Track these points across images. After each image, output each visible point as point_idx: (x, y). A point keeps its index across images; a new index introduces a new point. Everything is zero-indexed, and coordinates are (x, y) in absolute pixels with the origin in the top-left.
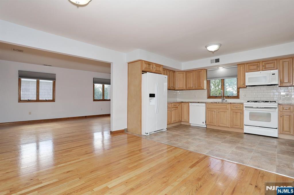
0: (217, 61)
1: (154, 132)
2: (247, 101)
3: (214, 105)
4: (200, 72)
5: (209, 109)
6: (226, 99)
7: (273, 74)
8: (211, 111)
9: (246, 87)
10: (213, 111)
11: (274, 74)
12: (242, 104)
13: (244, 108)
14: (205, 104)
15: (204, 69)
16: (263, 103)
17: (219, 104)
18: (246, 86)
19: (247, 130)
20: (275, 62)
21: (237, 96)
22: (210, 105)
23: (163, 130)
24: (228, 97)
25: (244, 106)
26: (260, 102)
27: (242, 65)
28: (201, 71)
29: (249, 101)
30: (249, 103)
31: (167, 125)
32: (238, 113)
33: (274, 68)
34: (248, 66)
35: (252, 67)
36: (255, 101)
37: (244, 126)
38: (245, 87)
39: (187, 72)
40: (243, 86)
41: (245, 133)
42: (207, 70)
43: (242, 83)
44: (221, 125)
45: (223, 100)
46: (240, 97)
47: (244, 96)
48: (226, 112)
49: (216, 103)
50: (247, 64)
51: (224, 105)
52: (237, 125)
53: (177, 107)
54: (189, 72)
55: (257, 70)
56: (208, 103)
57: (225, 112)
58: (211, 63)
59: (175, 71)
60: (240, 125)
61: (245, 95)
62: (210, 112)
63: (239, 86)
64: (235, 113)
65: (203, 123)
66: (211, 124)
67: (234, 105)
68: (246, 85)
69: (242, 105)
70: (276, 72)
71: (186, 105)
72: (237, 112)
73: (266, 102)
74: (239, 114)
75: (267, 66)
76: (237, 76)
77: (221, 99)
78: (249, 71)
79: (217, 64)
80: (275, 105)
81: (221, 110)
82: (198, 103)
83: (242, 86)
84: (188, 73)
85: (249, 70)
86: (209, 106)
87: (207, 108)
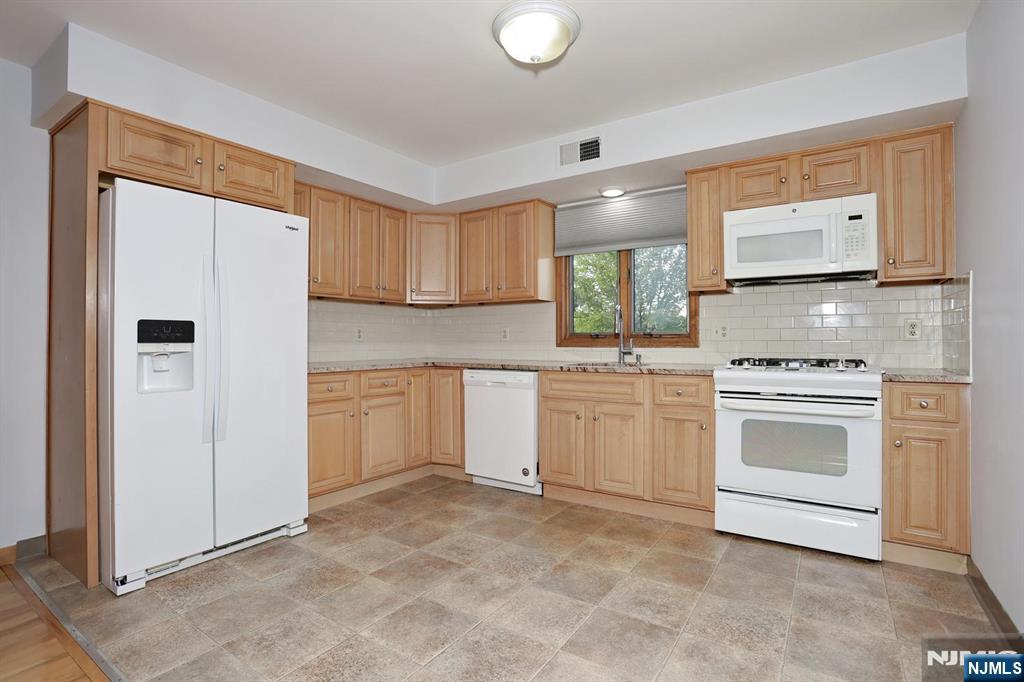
0: (590, 150)
1: (204, 553)
2: (733, 362)
3: (575, 382)
4: (516, 213)
5: (550, 404)
6: (637, 351)
7: (851, 218)
8: (560, 412)
9: (729, 290)
10: (568, 413)
11: (860, 217)
12: (708, 375)
13: (718, 396)
14: (532, 374)
15: (539, 200)
16: (809, 371)
17: (597, 378)
18: (730, 283)
19: (730, 515)
20: (859, 156)
21: (688, 336)
22: (556, 381)
23: (283, 532)
24: (650, 339)
25: (718, 387)
26: (791, 365)
27: (705, 174)
28: (525, 210)
29: (740, 362)
30: (739, 373)
31: (311, 497)
32: (687, 424)
33: (859, 189)
34: (733, 175)
35: (754, 186)
36: (768, 356)
37: (718, 493)
38: (724, 286)
39: (464, 217)
40: (715, 280)
41: (721, 533)
42: (554, 207)
43: (707, 267)
44: (607, 486)
45: (625, 353)
46: (702, 335)
47: (720, 332)
48: (633, 416)
49: (585, 370)
50: (731, 166)
51: (620, 383)
52: (682, 491)
53: (402, 394)
54: (471, 215)
55: (776, 200)
56: (546, 371)
57: (624, 417)
58: (562, 164)
59: (405, 212)
60: (695, 489)
61: (724, 329)
62: (555, 415)
63: (697, 283)
64: (673, 424)
65: (525, 472)
66: (563, 479)
67: (669, 379)
68: (729, 274)
69: (704, 384)
70: (867, 203)
71: (451, 380)
72: (684, 420)
73: (821, 363)
74: (693, 428)
75: (825, 177)
76: (684, 234)
77: (617, 349)
78: (741, 204)
79: (592, 165)
80: (867, 382)
81: (607, 408)
82: (504, 368)
83: (709, 282)
84: (468, 220)
85: (738, 201)
86: (555, 385)
87: (543, 398)
